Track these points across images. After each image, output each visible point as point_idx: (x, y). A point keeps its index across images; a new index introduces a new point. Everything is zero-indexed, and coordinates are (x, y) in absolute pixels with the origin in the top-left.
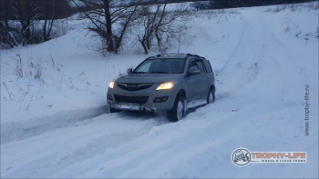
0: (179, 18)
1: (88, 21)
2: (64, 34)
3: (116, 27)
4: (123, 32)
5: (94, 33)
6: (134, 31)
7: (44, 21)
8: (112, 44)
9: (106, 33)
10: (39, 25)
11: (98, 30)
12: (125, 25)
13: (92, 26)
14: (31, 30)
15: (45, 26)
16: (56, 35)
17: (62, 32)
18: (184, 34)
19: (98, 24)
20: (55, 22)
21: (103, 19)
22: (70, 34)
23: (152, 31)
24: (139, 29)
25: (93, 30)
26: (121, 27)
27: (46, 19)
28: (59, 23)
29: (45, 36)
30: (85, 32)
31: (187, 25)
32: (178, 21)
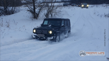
1: (27, 8)
2: (19, 12)
3: (37, 10)
4: (39, 12)
6: (43, 12)
7: (12, 7)
8: (35, 16)
9: (33, 12)
10: (10, 8)
11: (31, 11)
12: (40, 10)
13: (29, 9)
14: (7, 10)
15: (12, 9)
16: (16, 12)
17: (18, 11)
18: (60, 14)
19: (31, 9)
20: (16, 8)
21: (33, 7)
22: (21, 12)
24: (45, 11)
25: (29, 11)
27: (13, 7)
28: (17, 8)
29: (12, 12)
30: (26, 11)
31: (61, 10)
32: (58, 9)
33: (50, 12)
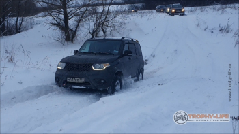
0: (119, 17)
1: (50, 18)
2: (32, 28)
3: (72, 23)
4: (77, 26)
5: (55, 27)
6: (85, 26)
7: (15, 18)
8: (69, 35)
9: (64, 27)
10: (12, 21)
11: (58, 25)
12: (79, 22)
13: (54, 22)
14: (6, 25)
15: (17, 22)
16: (26, 29)
17: (30, 27)
18: (123, 28)
19: (58, 20)
20: (25, 19)
21: (62, 16)
22: (36, 28)
23: (99, 26)
24: (89, 25)
25: (54, 24)
26: (76, 23)
27: (18, 16)
28: (28, 19)
29: (17, 30)
30: (48, 26)
31: (126, 21)
32: (119, 19)
33: (100, 25)
